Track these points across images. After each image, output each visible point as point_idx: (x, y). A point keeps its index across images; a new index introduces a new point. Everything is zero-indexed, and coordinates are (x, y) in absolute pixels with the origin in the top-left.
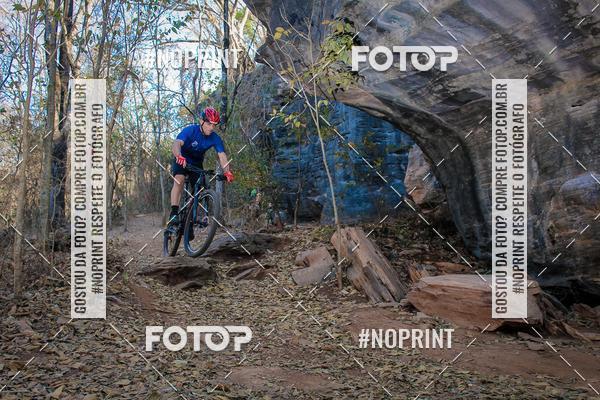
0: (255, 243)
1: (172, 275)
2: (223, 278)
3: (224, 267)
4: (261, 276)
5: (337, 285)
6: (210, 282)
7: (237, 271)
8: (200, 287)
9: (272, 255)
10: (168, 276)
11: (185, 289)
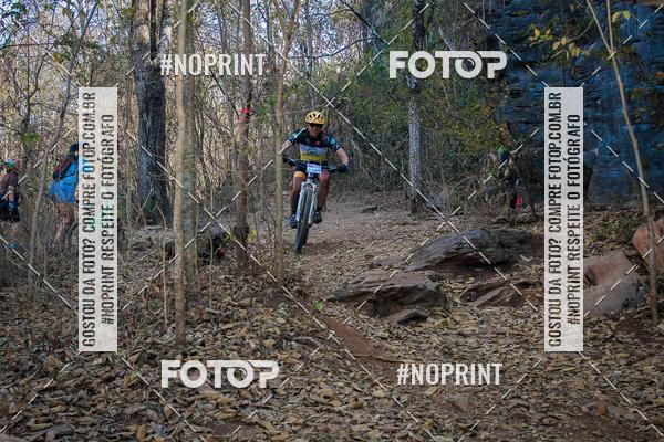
0: (501, 245)
1: (381, 300)
2: (455, 304)
3: (456, 286)
4: (516, 301)
5: (650, 317)
6: (438, 310)
7: (477, 292)
8: (424, 319)
9: (529, 264)
10: (375, 302)
11: (404, 322)
